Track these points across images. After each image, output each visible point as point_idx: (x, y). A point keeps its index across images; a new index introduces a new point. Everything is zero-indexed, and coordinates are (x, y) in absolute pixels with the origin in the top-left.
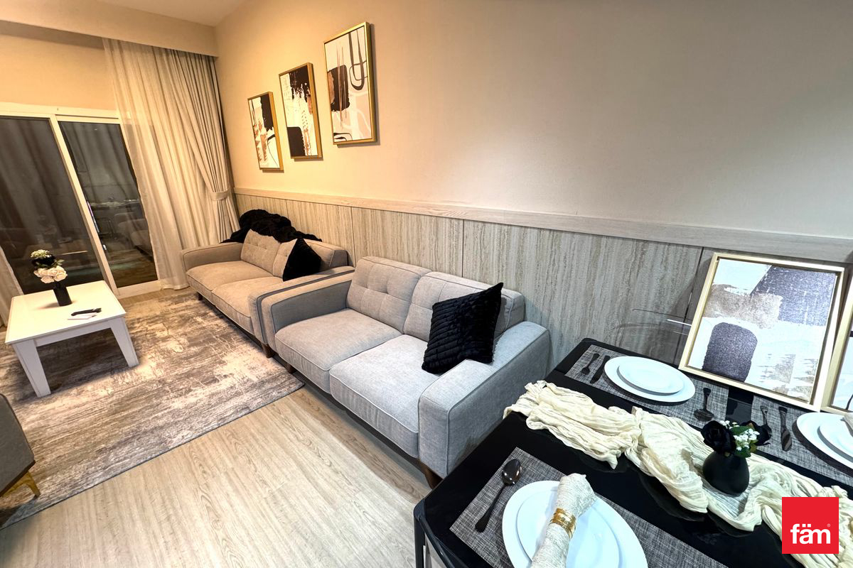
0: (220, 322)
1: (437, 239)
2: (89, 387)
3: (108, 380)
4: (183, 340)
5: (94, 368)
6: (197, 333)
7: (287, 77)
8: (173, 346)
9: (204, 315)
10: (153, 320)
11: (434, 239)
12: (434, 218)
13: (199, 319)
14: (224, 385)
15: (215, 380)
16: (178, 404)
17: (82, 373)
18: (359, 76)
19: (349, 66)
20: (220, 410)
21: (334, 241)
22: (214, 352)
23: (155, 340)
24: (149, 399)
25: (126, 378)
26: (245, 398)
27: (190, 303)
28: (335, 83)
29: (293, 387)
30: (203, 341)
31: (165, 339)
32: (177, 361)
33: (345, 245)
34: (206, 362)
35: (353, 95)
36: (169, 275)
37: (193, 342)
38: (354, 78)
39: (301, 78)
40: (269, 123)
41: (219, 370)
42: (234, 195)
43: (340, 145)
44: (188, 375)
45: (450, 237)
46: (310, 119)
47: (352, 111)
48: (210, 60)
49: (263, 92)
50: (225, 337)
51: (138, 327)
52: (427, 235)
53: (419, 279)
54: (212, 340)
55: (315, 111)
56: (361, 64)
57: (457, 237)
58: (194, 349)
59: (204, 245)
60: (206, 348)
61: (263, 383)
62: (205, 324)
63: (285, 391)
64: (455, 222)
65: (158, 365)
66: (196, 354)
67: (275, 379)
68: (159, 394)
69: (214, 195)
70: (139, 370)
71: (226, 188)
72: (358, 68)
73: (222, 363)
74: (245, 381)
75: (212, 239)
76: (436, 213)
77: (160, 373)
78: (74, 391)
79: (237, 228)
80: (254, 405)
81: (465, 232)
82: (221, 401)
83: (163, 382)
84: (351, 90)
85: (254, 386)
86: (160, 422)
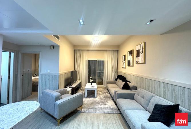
0: (109, 95)
1: (160, 88)
2: (90, 98)
3: (92, 98)
4: (103, 96)
5: (92, 96)
6: (105, 96)
7: (129, 52)
8: (101, 96)
9: (107, 93)
10: (100, 91)
11: (159, 87)
12: (159, 82)
13: (106, 93)
14: (107, 106)
15: (105, 105)
16: (99, 106)
17: (90, 96)
18: (142, 51)
19: (140, 49)
20: (105, 110)
21: (134, 84)
22: (107, 100)
23: (100, 95)
24: (96, 103)
25: (94, 99)
26: (109, 110)
27: (106, 90)
28: (137, 53)
29: (118, 113)
30: (106, 97)
31: (101, 95)
32: (101, 99)
33: (136, 85)
34: (105, 101)
35: (140, 55)
36: (104, 84)
37: (104, 97)
38: (141, 52)
39: (131, 52)
40: (125, 60)
41: (106, 103)
42: (117, 72)
43: (137, 64)
44: (102, 102)
45: (164, 88)
46: (132, 59)
47: (140, 57)
48: (118, 50)
49: (125, 55)
50: (109, 98)
51: (98, 92)
52: (157, 86)
53: (153, 97)
54: (107, 97)
55: (133, 58)
56: (143, 49)
57: (166, 88)
58: (104, 98)
59: (111, 80)
60: (106, 99)
61: (113, 109)
62: (107, 94)
63: (116, 113)
64: (165, 84)
65: (99, 99)
66: (104, 99)
67: (115, 109)
68: (98, 103)
69: (114, 72)
70: (96, 98)
71: (116, 71)
72: (142, 50)
73: (107, 102)
74: (110, 107)
75: (112, 79)
76: (159, 81)
77: (99, 100)
78: (89, 98)
79: (116, 78)
80: (110, 112)
81: (168, 87)
82: (105, 109)
83: (98, 101)
84: (140, 54)
85: (111, 109)
86: (96, 108)
